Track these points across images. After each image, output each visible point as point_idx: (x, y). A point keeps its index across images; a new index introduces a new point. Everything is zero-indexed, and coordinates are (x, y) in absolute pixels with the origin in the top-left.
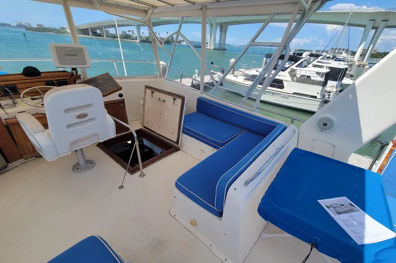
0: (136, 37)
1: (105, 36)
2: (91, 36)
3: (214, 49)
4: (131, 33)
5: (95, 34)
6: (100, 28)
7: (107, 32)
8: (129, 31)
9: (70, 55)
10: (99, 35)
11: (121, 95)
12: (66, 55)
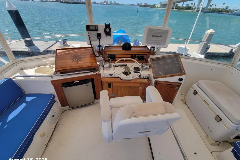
0: (195, 8)
9: (156, 36)
11: (181, 80)
12: (153, 36)
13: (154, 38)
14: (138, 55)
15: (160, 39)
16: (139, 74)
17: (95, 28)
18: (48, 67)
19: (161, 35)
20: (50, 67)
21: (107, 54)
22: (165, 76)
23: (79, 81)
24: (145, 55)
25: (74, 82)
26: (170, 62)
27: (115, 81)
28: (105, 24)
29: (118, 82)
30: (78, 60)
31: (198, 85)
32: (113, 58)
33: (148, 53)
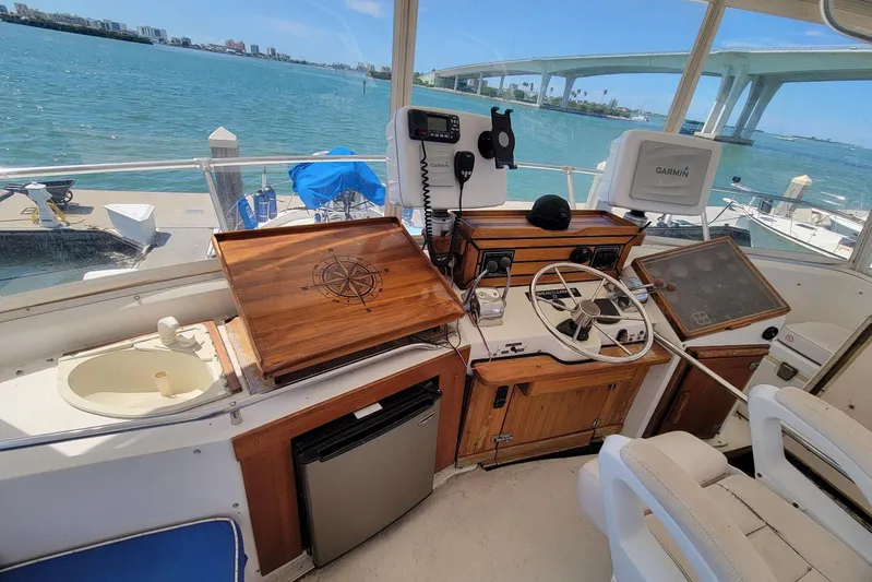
0: (535, 97)
1: (479, 91)
2: (454, 91)
3: (715, 140)
4: (526, 89)
5: (462, 86)
6: (474, 76)
7: (484, 83)
8: (525, 84)
9: (670, 171)
10: (469, 90)
11: (770, 333)
12: (659, 171)
13: (661, 180)
14: (597, 246)
15: (682, 181)
16: (615, 329)
17: (449, 126)
18: (153, 342)
19: (687, 169)
20: (175, 343)
21: (479, 250)
22: (725, 324)
23: (378, 407)
24: (619, 245)
25: (359, 415)
26: (708, 269)
27: (539, 372)
28: (494, 110)
29: (554, 376)
30: (363, 291)
31: (789, 344)
32: (498, 266)
33: (629, 239)
